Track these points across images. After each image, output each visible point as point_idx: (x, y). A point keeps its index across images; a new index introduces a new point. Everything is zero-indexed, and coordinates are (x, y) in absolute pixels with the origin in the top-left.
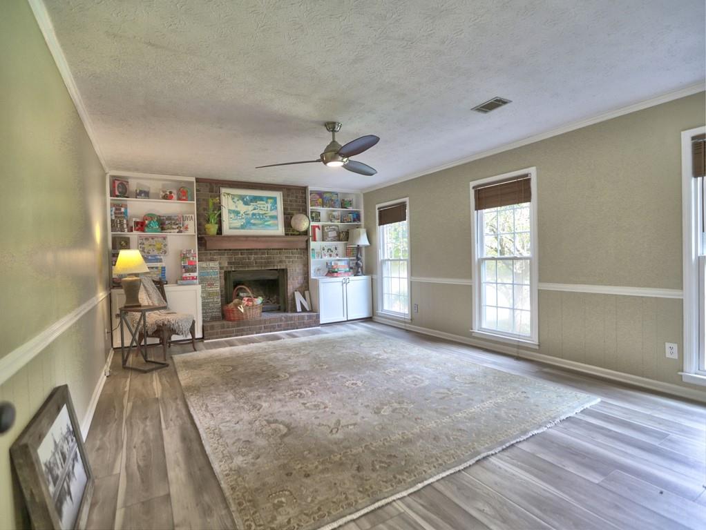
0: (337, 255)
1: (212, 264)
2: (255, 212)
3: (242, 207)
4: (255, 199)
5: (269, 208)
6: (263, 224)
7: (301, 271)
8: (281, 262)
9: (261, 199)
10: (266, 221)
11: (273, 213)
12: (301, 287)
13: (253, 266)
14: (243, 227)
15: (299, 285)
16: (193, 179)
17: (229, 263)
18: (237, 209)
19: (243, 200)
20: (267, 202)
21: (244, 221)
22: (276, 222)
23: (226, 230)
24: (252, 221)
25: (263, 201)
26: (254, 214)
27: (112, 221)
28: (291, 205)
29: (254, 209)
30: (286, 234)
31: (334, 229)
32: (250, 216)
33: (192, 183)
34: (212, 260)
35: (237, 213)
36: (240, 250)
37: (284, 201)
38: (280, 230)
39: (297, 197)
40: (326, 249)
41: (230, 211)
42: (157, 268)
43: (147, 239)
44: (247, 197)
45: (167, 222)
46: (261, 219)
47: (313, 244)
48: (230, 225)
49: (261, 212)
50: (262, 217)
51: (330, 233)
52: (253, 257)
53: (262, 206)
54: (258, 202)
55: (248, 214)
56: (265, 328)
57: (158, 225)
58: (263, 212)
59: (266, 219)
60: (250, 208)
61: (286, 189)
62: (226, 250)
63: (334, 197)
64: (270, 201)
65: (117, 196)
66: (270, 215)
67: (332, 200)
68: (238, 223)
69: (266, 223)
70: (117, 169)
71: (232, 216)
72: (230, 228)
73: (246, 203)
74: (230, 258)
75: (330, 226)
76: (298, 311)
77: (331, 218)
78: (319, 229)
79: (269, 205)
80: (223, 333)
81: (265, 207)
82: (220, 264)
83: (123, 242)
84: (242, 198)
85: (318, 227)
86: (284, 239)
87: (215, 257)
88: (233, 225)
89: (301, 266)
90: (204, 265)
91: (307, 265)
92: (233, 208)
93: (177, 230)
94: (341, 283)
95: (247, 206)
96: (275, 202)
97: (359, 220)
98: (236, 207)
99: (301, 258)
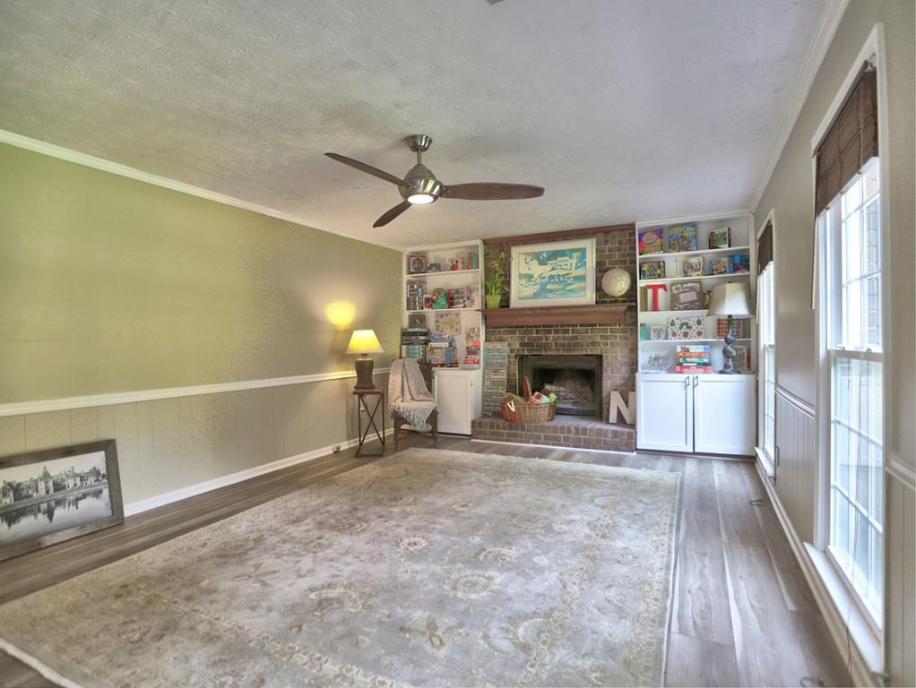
0: (699, 334)
1: (499, 345)
2: (553, 273)
3: (536, 269)
4: (554, 255)
5: (574, 265)
6: (564, 289)
7: (627, 360)
8: (593, 344)
9: (562, 253)
10: (569, 285)
11: (580, 272)
12: (624, 385)
13: (551, 350)
14: (535, 296)
15: (621, 382)
16: (479, 242)
17: (521, 345)
18: (529, 272)
19: (538, 259)
20: (571, 258)
21: (538, 287)
22: (582, 284)
23: (515, 302)
24: (549, 287)
25: (566, 256)
26: (552, 277)
27: (408, 298)
28: (610, 256)
29: (553, 269)
30: (597, 302)
31: (692, 289)
32: (547, 280)
33: (477, 246)
34: (501, 340)
35: (530, 277)
36: (535, 327)
37: (597, 252)
38: (589, 297)
39: (620, 242)
40: (678, 323)
41: (521, 276)
42: (441, 348)
43: (442, 316)
44: (544, 254)
45: (456, 296)
46: (561, 282)
47: (643, 317)
48: (521, 294)
49: (562, 273)
50: (562, 280)
51: (681, 295)
52: (551, 336)
53: (563, 263)
54: (558, 259)
55: (543, 278)
56: (546, 438)
57: (446, 300)
58: (566, 272)
59: (569, 282)
60: (548, 268)
61: (601, 233)
62: (517, 327)
63: (689, 232)
64: (575, 255)
65: (412, 273)
66: (574, 275)
67: (684, 238)
68: (530, 291)
69: (567, 288)
70: (413, 244)
71: (523, 281)
72: (520, 299)
73: (542, 263)
74: (522, 338)
75: (682, 283)
76: (611, 421)
77: (687, 268)
78: (666, 290)
79: (574, 261)
80: (492, 434)
81: (568, 265)
82: (509, 345)
83: (417, 321)
84: (536, 256)
85: (663, 287)
86: (596, 309)
87: (505, 336)
88: (523, 295)
89: (626, 352)
90: (490, 346)
91: (634, 350)
92: (525, 271)
93: (462, 305)
94: (683, 384)
95: (543, 267)
96: (584, 256)
97: (748, 268)
98: (529, 269)
99: (626, 338)
